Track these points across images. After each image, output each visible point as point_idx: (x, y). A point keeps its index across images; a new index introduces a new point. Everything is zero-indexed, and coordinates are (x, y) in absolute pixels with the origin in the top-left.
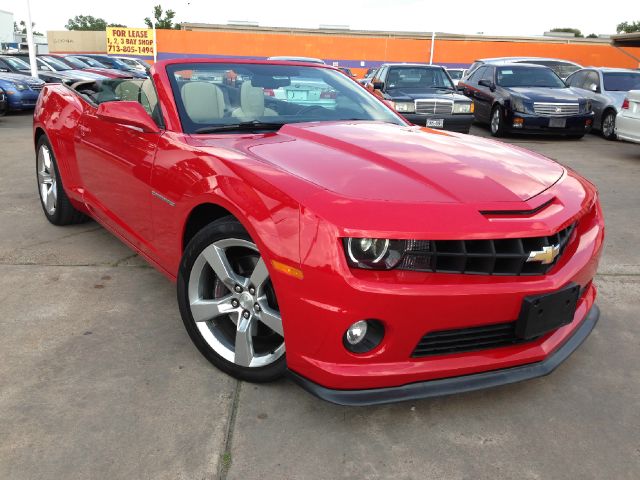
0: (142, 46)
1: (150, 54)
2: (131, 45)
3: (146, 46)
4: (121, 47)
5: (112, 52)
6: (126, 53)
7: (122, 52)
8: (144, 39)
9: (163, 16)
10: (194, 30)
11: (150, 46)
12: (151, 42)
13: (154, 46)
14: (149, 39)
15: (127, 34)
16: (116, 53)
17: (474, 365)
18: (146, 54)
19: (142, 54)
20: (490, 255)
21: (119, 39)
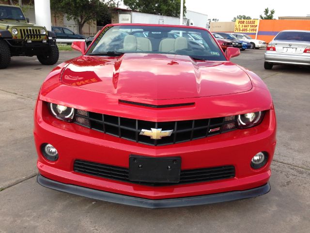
0: (251, 28)
1: (255, 32)
2: (246, 28)
3: (253, 28)
4: (241, 29)
5: (237, 31)
6: (243, 32)
7: (241, 32)
8: (253, 24)
9: (269, 13)
10: (285, 20)
11: (255, 28)
12: (256, 26)
13: (257, 28)
14: (255, 24)
15: (245, 23)
16: (238, 32)
17: (107, 187)
18: (253, 32)
19: (251, 32)
20: (116, 125)
21: (241, 25)
